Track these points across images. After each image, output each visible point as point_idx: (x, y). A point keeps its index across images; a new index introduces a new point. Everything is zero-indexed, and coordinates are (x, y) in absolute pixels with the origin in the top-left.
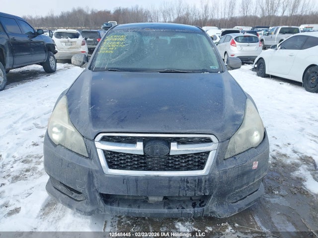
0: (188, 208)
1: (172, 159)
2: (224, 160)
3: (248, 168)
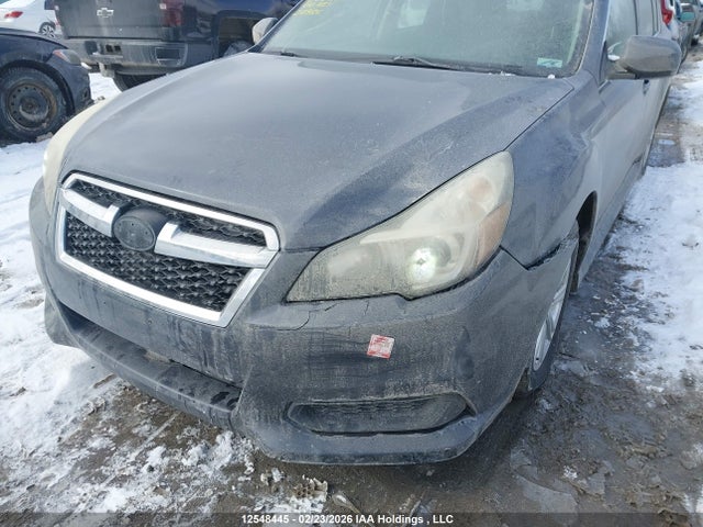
0: (199, 398)
1: (160, 264)
2: (285, 301)
3: (348, 347)
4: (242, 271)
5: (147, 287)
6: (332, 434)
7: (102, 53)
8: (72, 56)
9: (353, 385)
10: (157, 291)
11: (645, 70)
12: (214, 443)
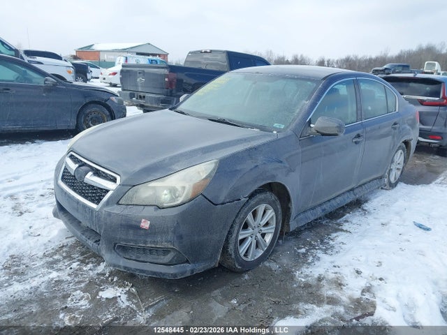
1: (85, 186)
2: (118, 203)
3: (134, 223)
4: (107, 191)
5: (80, 195)
6: (131, 259)
7: (137, 99)
8: (119, 100)
9: (135, 239)
10: (83, 196)
11: (324, 132)
12: (99, 265)
